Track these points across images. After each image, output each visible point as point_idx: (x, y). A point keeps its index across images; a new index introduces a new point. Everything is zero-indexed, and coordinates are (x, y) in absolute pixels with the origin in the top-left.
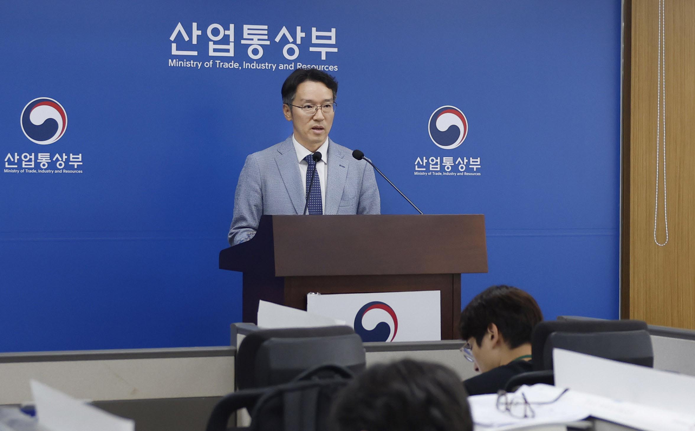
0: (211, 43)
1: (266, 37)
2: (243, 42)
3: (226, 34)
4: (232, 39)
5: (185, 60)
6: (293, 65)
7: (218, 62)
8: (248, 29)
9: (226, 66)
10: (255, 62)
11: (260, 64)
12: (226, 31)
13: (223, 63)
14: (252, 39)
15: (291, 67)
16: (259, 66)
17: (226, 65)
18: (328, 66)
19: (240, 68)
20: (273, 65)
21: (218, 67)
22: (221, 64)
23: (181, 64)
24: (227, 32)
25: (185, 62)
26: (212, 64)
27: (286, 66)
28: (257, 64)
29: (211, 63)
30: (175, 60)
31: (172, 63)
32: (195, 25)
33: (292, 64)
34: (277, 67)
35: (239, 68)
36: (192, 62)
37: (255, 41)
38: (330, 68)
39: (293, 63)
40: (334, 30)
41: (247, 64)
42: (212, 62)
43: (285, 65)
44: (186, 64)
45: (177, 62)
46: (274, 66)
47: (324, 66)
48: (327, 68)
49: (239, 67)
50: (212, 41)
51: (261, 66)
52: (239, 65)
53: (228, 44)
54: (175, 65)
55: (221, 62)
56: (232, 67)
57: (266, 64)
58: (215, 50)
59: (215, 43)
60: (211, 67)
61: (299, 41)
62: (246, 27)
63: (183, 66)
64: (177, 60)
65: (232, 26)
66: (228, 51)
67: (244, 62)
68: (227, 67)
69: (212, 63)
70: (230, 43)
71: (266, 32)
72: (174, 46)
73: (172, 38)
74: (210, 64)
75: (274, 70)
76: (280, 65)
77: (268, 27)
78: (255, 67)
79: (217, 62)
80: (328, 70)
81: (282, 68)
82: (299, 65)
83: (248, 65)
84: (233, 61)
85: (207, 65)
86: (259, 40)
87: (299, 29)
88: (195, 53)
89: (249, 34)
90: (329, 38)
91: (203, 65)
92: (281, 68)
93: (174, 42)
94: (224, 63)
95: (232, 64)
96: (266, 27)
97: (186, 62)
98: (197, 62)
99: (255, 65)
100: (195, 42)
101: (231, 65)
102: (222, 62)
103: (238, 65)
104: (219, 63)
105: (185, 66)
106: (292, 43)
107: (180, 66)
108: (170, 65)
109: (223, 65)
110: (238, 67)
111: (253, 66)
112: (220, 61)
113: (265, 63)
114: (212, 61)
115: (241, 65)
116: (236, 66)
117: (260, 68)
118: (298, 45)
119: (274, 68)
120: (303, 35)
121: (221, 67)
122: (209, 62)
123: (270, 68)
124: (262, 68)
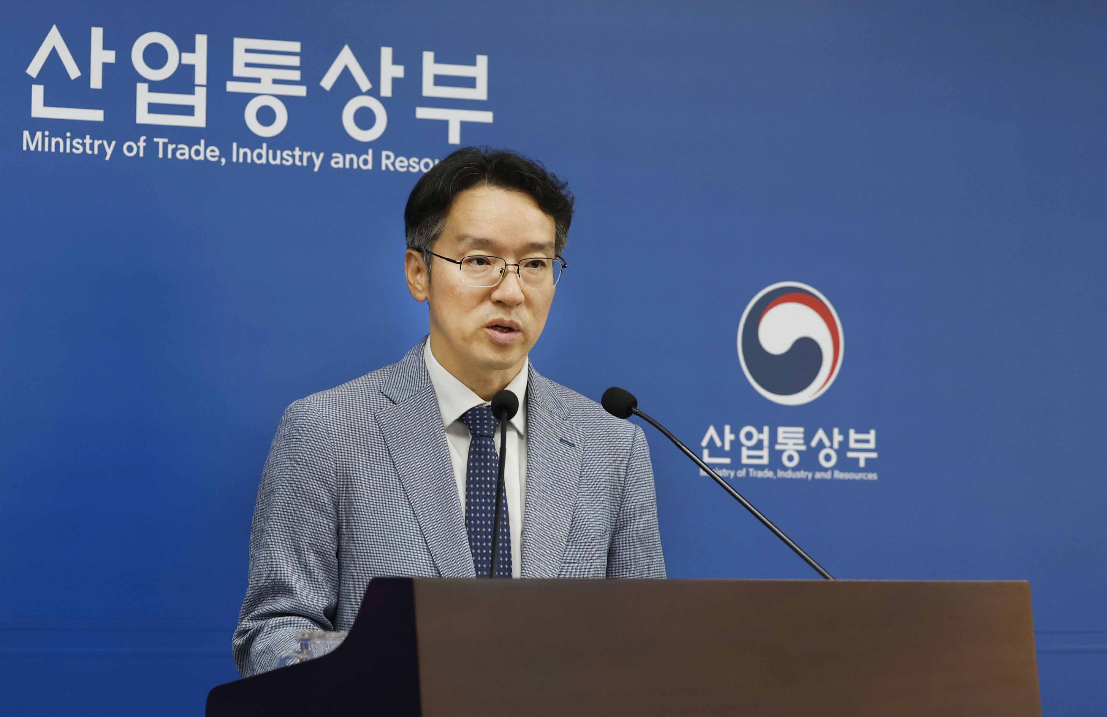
0: (142, 88)
1: (296, 75)
2: (232, 87)
3: (184, 62)
4: (201, 76)
5: (68, 134)
6: (370, 157)
7: (161, 141)
8: (248, 51)
9: (182, 154)
10: (264, 145)
11: (279, 153)
12: (184, 55)
13: (174, 146)
14: (258, 80)
15: (365, 162)
16: (275, 158)
17: (184, 152)
19: (223, 160)
20: (314, 155)
21: (161, 155)
22: (171, 147)
23: (57, 144)
24: (187, 58)
25: (68, 141)
26: (144, 147)
27: (351, 160)
28: (271, 152)
29: (142, 144)
30: (39, 134)
31: (32, 143)
32: (97, 34)
33: (367, 154)
34: (326, 162)
35: (219, 161)
36: (88, 141)
37: (266, 86)
39: (370, 151)
40: (482, 60)
41: (242, 151)
42: (144, 141)
43: (348, 157)
44: (72, 147)
45: (47, 140)
46: (318, 157)
49: (220, 157)
50: (144, 80)
51: (282, 158)
52: (220, 153)
53: (191, 91)
54: (40, 149)
55: (171, 142)
56: (202, 157)
57: (295, 153)
58: (154, 108)
59: (155, 87)
60: (141, 154)
61: (386, 90)
62: (240, 44)
63: (62, 150)
64: (47, 133)
65: (201, 41)
66: (189, 110)
67: (235, 145)
68: (186, 157)
69: (144, 144)
70: (197, 89)
71: (295, 61)
72: (38, 92)
73: (34, 69)
74: (138, 147)
75: (316, 169)
76: (334, 155)
77: (302, 47)
78: (264, 161)
79: (158, 143)
81: (341, 165)
82: (388, 157)
83: (245, 154)
84: (202, 142)
85: (130, 149)
86: (276, 82)
87: (386, 53)
88: (97, 115)
89: (248, 65)
90: (470, 82)
91: (118, 150)
92: (337, 163)
93: (38, 81)
94: (180, 146)
95: (202, 148)
96: (296, 46)
97: (72, 139)
98: (103, 140)
99: (264, 152)
100: (96, 82)
101: (197, 153)
102: (172, 144)
103: (217, 153)
104: (165, 145)
105: (68, 150)
106: (369, 93)
107: (53, 150)
108: (25, 148)
109: (174, 151)
110: (216, 159)
111: (260, 156)
112: (166, 140)
113: (293, 150)
114: (143, 138)
115: (226, 152)
116: (213, 154)
117: (278, 161)
118: (384, 101)
119: (318, 163)
120: (399, 71)
121: (170, 156)
122: (136, 141)
123: (305, 163)
124: (284, 162)
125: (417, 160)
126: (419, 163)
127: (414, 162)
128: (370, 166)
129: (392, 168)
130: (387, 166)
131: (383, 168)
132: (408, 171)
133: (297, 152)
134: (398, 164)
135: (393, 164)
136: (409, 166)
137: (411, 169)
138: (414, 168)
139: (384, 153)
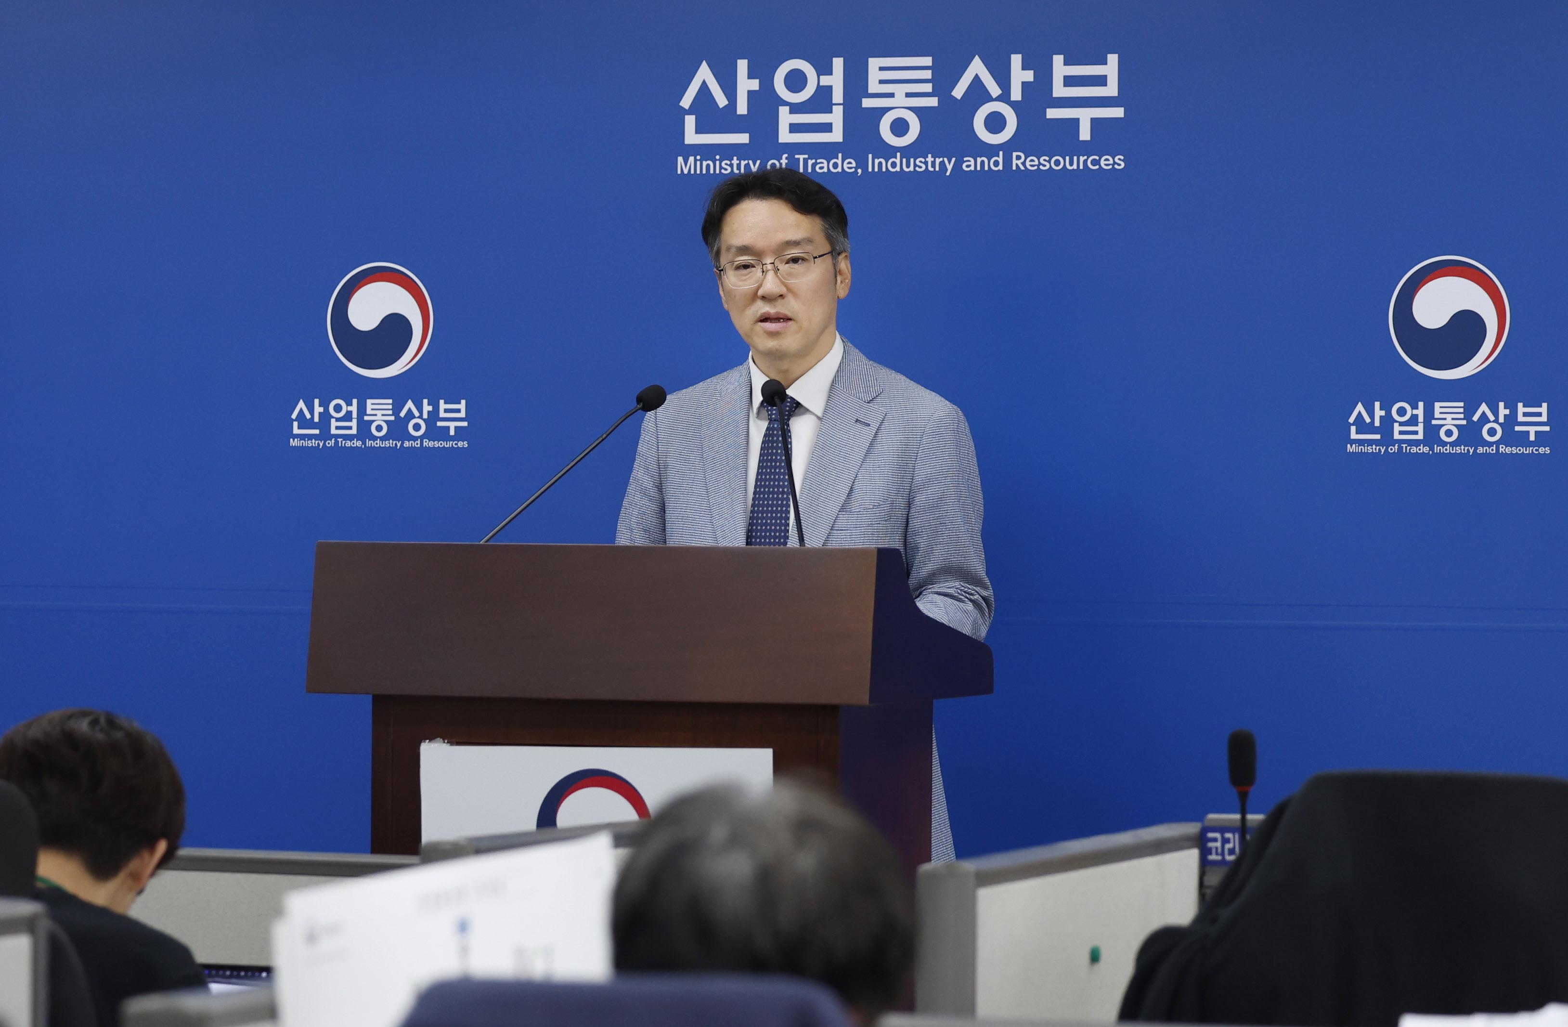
0: (784, 111)
1: (928, 88)
2: (867, 103)
3: (822, 84)
4: (838, 96)
5: (718, 157)
6: (1000, 160)
7: (801, 157)
8: (881, 69)
9: (821, 168)
10: (898, 154)
11: (912, 160)
12: (822, 78)
13: (814, 161)
14: (892, 95)
15: (996, 164)
16: (908, 166)
17: (823, 166)
18: (1096, 158)
19: (860, 171)
20: (946, 160)
22: (810, 162)
23: (708, 167)
24: (825, 80)
25: (718, 163)
27: (983, 162)
28: (904, 160)
30: (692, 159)
31: (686, 167)
32: (743, 66)
33: (998, 156)
34: (958, 166)
35: (856, 172)
36: (735, 161)
37: (900, 100)
38: (1103, 163)
39: (1001, 153)
40: (1113, 59)
41: (877, 161)
42: (786, 158)
43: (979, 160)
44: (721, 168)
45: (698, 163)
46: (950, 162)
47: (1085, 158)
48: (1095, 163)
49: (856, 168)
50: (785, 103)
51: (915, 166)
52: (857, 164)
53: (829, 110)
54: (692, 172)
55: (811, 158)
56: (839, 169)
57: (927, 159)
58: (795, 128)
59: (795, 109)
61: (1016, 95)
62: (874, 64)
63: (712, 172)
64: (699, 158)
65: (838, 64)
66: (826, 128)
67: (870, 156)
68: (825, 170)
70: (835, 108)
71: (928, 74)
72: (690, 121)
73: (686, 102)
75: (948, 174)
76: (965, 159)
77: (934, 61)
78: (898, 169)
79: (798, 159)
80: (1097, 167)
81: (972, 168)
82: (1018, 158)
83: (880, 164)
84: (840, 155)
86: (908, 95)
87: (1016, 60)
88: (743, 138)
89: (881, 82)
90: (1101, 81)
92: (968, 166)
93: (689, 112)
94: (819, 161)
95: (839, 161)
96: (927, 61)
97: (721, 161)
98: (749, 159)
99: (898, 161)
100: (742, 108)
101: (835, 166)
103: (854, 165)
104: (806, 161)
105: (717, 172)
106: (999, 99)
107: (704, 172)
108: (679, 173)
109: (814, 165)
110: (853, 170)
111: (894, 165)
112: (806, 156)
113: (926, 157)
114: (785, 156)
115: (862, 163)
116: (850, 165)
117: (911, 169)
118: (1013, 105)
119: (950, 167)
120: (1028, 76)
122: (779, 158)
123: (937, 169)
124: (917, 169)
125: (1047, 158)
126: (1049, 162)
127: (1045, 160)
128: (1001, 168)
129: (1022, 168)
130: (1017, 166)
131: (1014, 168)
132: (1039, 169)
133: (930, 159)
134: (1028, 164)
135: (1024, 164)
136: (1040, 164)
137: (1042, 168)
138: (1045, 166)
139: (1015, 154)
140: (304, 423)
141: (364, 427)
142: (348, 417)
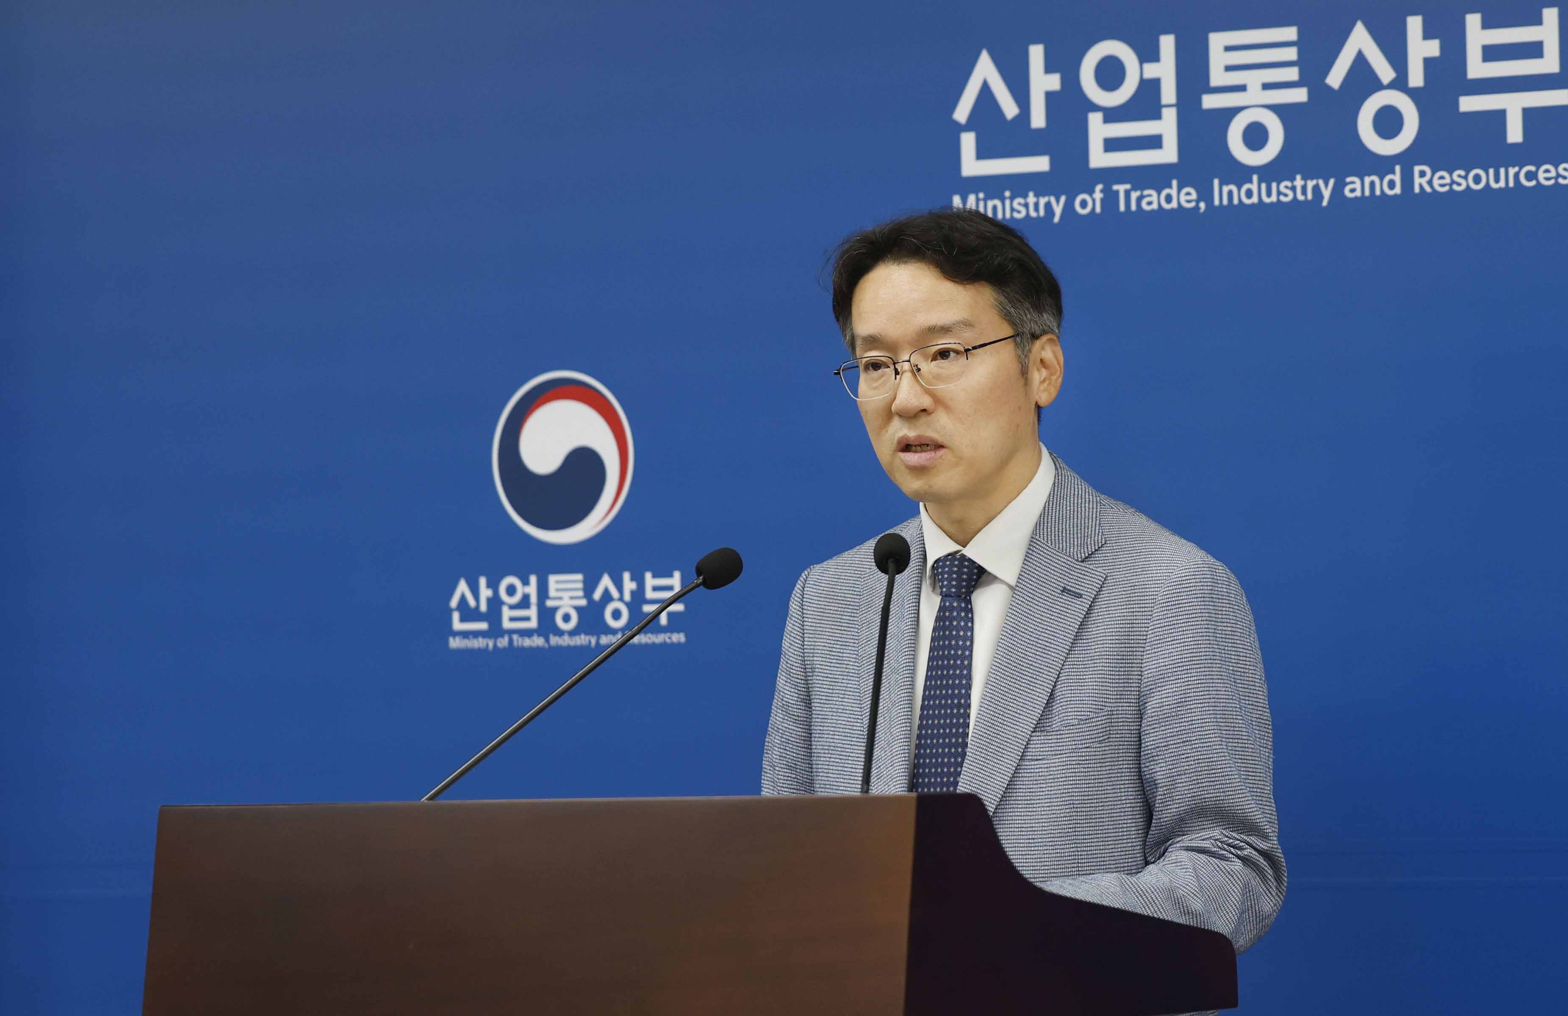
0: (1095, 120)
1: (1292, 74)
2: (1210, 102)
3: (1146, 75)
4: (1169, 94)
5: (1007, 194)
6: (1397, 178)
7: (1121, 188)
8: (1228, 49)
9: (1150, 203)
10: (1255, 178)
11: (1274, 185)
12: (1146, 66)
13: (1138, 193)
14: (1242, 88)
15: (1392, 185)
16: (1269, 194)
17: (1152, 200)
18: (1532, 168)
19: (1202, 205)
20: (1321, 183)
21: (1122, 208)
22: (1134, 195)
23: (995, 208)
24: (1151, 71)
25: (1007, 202)
26: (1102, 200)
27: (1372, 184)
28: (1264, 186)
29: (1098, 195)
30: (972, 197)
32: (1036, 54)
33: (1393, 172)
34: (1338, 191)
35: (1197, 207)
36: (1031, 199)
37: (1255, 95)
38: (1541, 176)
39: (1398, 168)
40: (1551, 15)
41: (1226, 189)
42: (1101, 191)
43: (1367, 180)
44: (1013, 210)
45: (981, 202)
46: (1326, 185)
47: (1516, 169)
48: (1530, 176)
49: (1198, 201)
50: (1096, 108)
51: (1279, 193)
52: (1198, 195)
53: (1156, 115)
55: (1134, 188)
56: (1174, 205)
57: (1295, 183)
58: (1112, 145)
59: (1112, 115)
60: (1098, 209)
61: (1416, 78)
62: (1217, 40)
64: (981, 195)
65: (1167, 44)
66: (1154, 142)
67: (1216, 182)
68: (1155, 206)
69: (1102, 195)
70: (1165, 111)
71: (1291, 54)
72: (968, 141)
73: (962, 113)
74: (1094, 201)
75: (1325, 203)
76: (1348, 180)
77: (1300, 33)
78: (1255, 199)
79: (1117, 192)
80: (1533, 183)
81: (1358, 193)
82: (1422, 174)
83: (1230, 193)
84: (1175, 183)
85: (1084, 204)
86: (1267, 86)
87: (1414, 24)
88: (1040, 164)
89: (1229, 68)
90: (1534, 50)
91: (1070, 205)
92: (1353, 191)
93: (967, 127)
94: (1146, 192)
95: (1173, 192)
96: (1290, 33)
97: (1012, 198)
98: (1050, 195)
99: (1254, 187)
100: (1038, 119)
101: (1169, 199)
102: (1136, 191)
103: (1194, 196)
104: (1127, 194)
105: (1008, 215)
106: (1393, 85)
109: (1139, 200)
110: (1193, 204)
111: (1249, 194)
112: (1128, 186)
113: (1293, 179)
114: (1099, 187)
115: (1205, 194)
116: (1189, 198)
117: (1274, 198)
118: (1413, 94)
119: (1327, 193)
120: (1433, 48)
121: (1133, 207)
122: (1091, 192)
123: (1310, 196)
124: (1282, 198)
125: (1462, 173)
126: (1465, 178)
127: (1460, 176)
128: (1398, 190)
129: (1428, 189)
130: (1421, 186)
131: (1417, 190)
132: (1451, 190)
133: (1299, 182)
134: (1436, 182)
135: (1430, 183)
136: (1453, 182)
137: (1455, 187)
138: (1459, 184)
139: (1417, 169)
140: (468, 614)
141: (547, 615)
142: (525, 603)
